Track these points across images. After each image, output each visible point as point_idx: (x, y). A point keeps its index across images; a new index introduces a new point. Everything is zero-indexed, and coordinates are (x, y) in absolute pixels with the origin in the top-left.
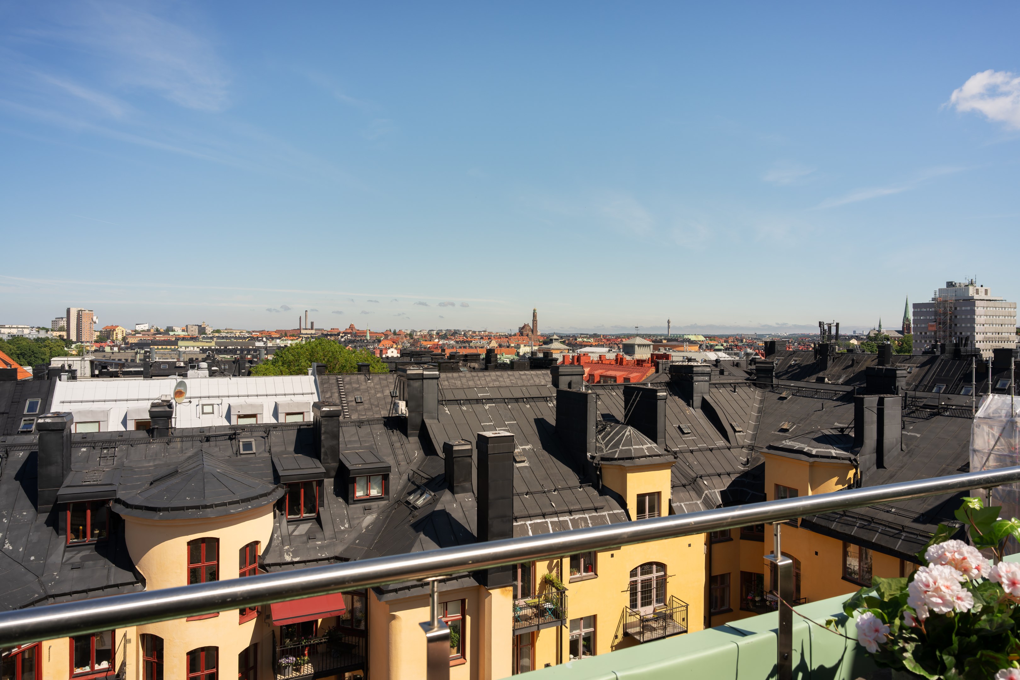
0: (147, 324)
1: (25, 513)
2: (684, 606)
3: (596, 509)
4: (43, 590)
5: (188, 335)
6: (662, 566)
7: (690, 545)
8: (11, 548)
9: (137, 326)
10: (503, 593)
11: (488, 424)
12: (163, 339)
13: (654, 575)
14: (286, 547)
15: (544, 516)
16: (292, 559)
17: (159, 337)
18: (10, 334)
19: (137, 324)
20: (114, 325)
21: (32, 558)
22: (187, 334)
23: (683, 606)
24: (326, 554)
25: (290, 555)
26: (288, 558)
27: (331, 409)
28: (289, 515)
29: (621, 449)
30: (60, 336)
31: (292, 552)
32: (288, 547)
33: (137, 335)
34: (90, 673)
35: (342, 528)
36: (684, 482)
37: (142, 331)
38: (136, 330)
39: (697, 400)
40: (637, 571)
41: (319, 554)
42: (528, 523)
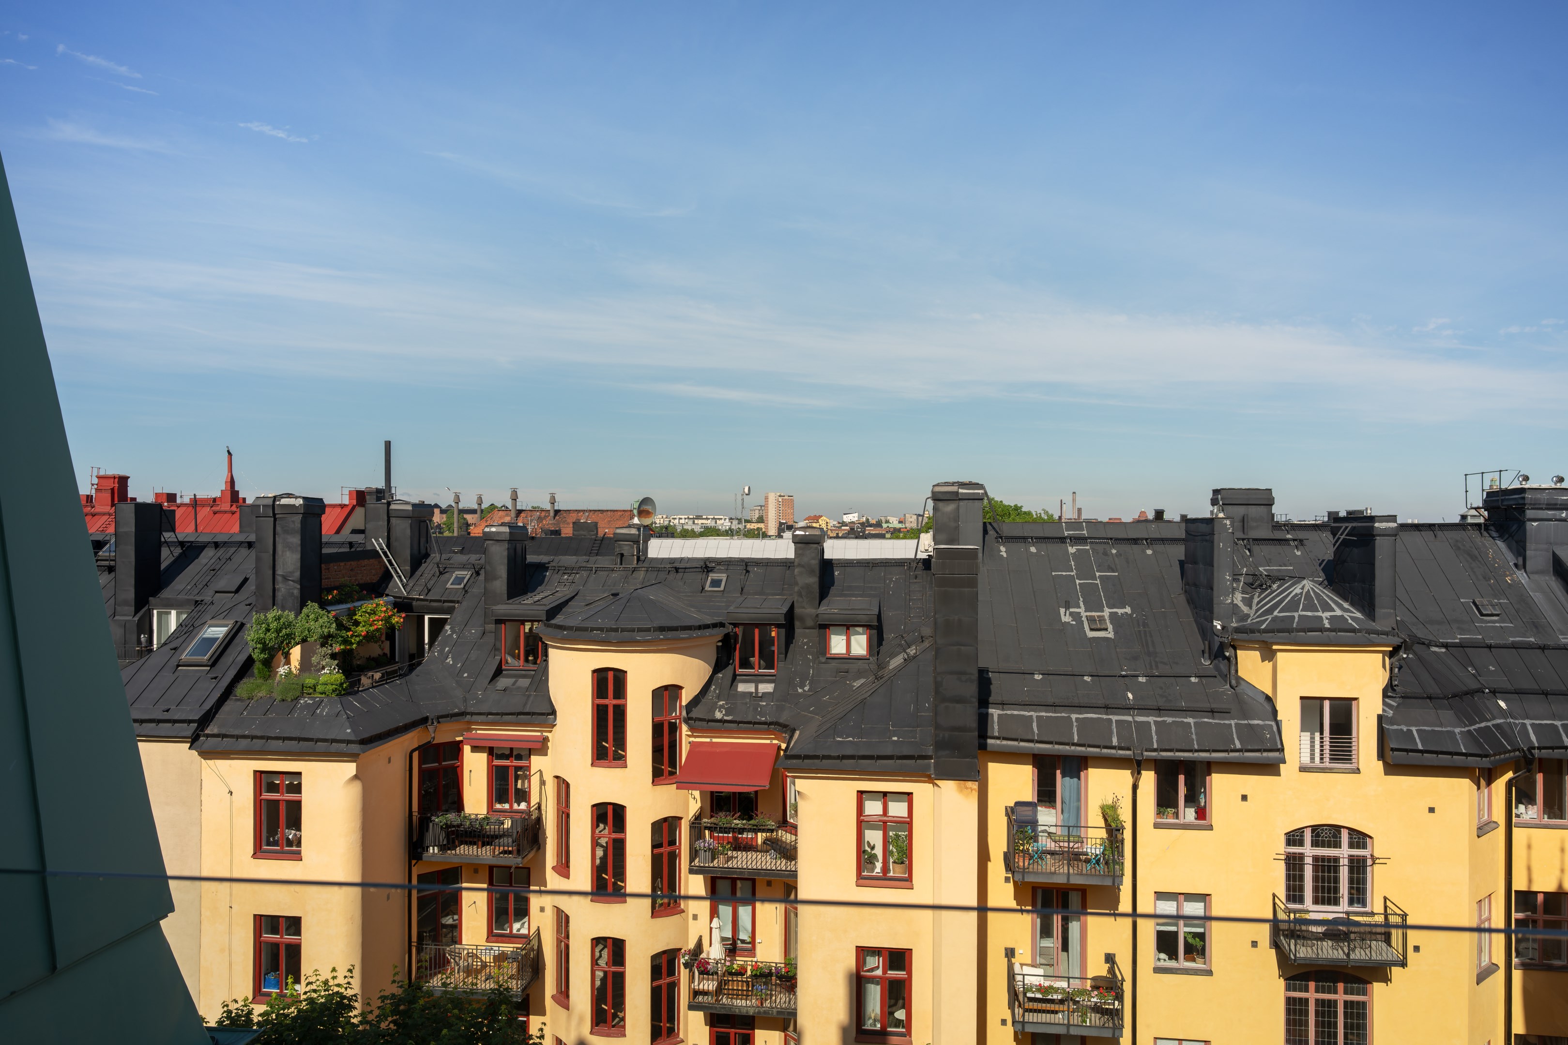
0: (857, 514)
1: (473, 631)
2: (1399, 915)
3: (1212, 712)
4: (464, 706)
5: (906, 528)
6: (1359, 838)
7: (1432, 810)
8: (451, 663)
9: (845, 516)
10: (960, 790)
11: (1064, 573)
12: (874, 532)
13: (1344, 852)
14: (721, 703)
15: (1107, 708)
16: (723, 717)
17: (869, 530)
18: (703, 525)
19: (845, 514)
20: (817, 515)
21: (466, 675)
22: (904, 526)
23: (1396, 914)
24: (766, 718)
25: (722, 712)
26: (718, 715)
27: (807, 533)
28: (740, 669)
29: (1276, 616)
30: (758, 528)
31: (726, 709)
32: (724, 702)
33: (843, 528)
34: (508, 811)
35: (800, 690)
36: (1434, 689)
37: (850, 523)
38: (843, 521)
39: (1537, 555)
40: (1302, 836)
41: (758, 717)
42: (1074, 716)
